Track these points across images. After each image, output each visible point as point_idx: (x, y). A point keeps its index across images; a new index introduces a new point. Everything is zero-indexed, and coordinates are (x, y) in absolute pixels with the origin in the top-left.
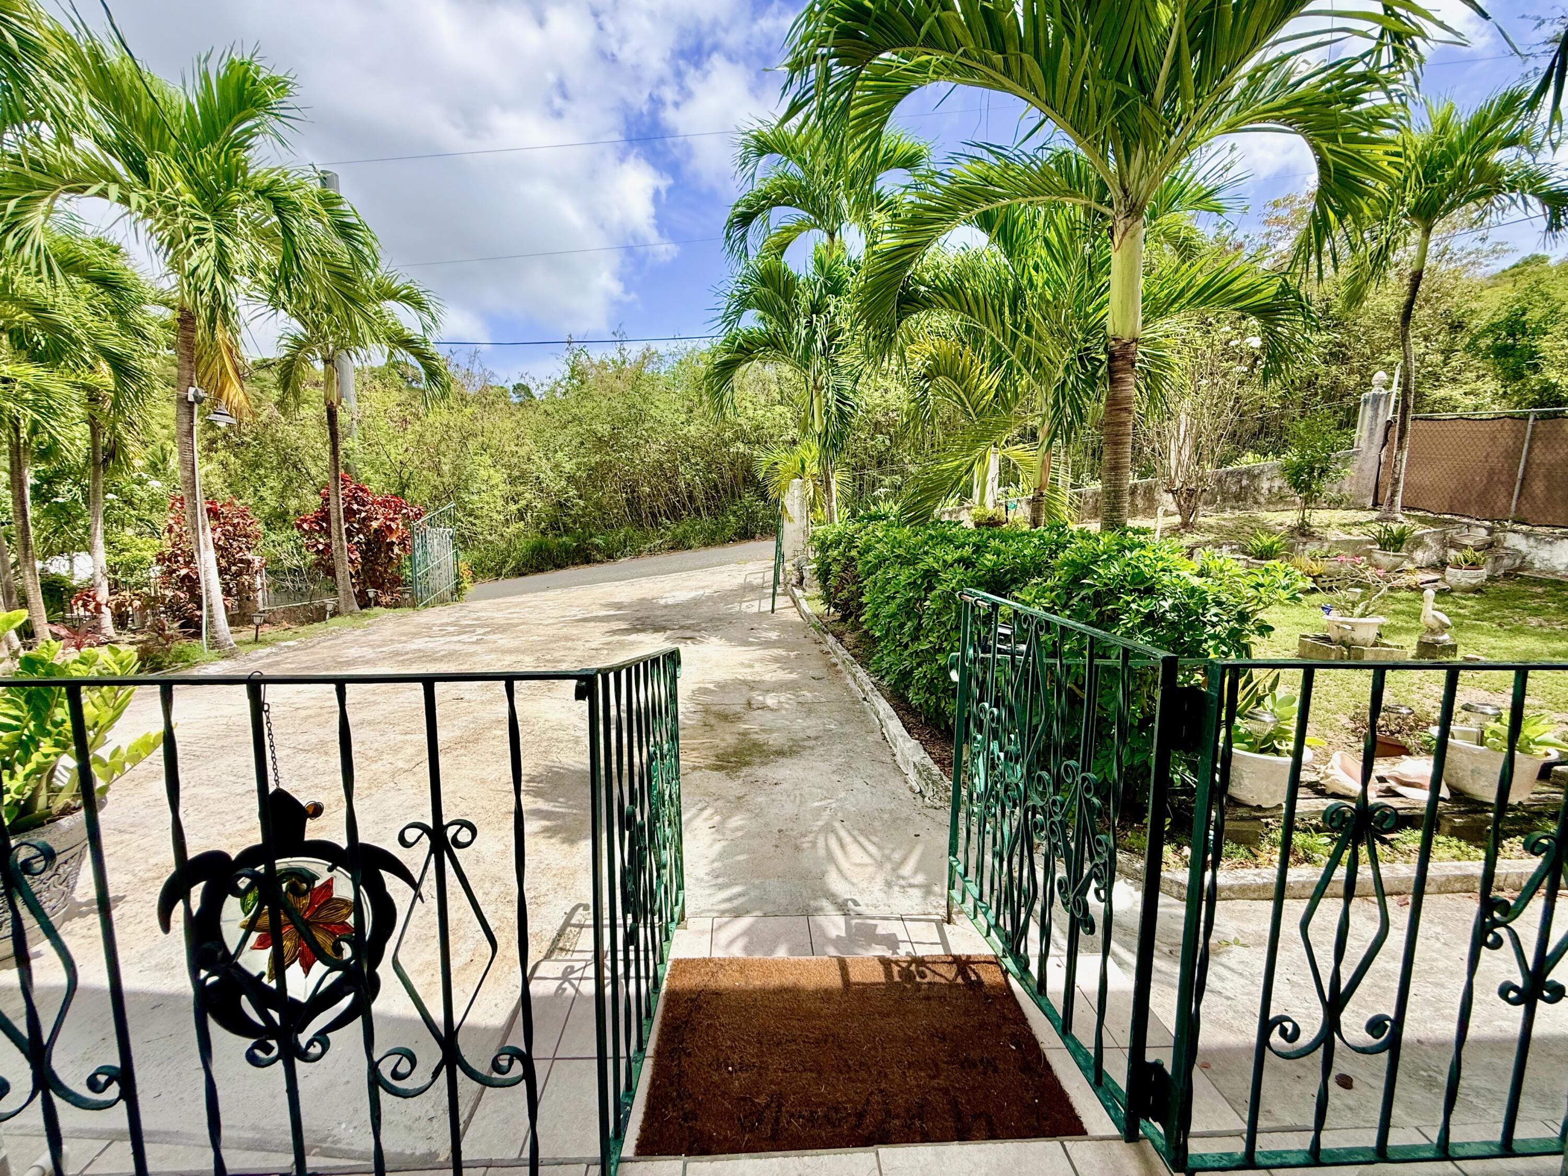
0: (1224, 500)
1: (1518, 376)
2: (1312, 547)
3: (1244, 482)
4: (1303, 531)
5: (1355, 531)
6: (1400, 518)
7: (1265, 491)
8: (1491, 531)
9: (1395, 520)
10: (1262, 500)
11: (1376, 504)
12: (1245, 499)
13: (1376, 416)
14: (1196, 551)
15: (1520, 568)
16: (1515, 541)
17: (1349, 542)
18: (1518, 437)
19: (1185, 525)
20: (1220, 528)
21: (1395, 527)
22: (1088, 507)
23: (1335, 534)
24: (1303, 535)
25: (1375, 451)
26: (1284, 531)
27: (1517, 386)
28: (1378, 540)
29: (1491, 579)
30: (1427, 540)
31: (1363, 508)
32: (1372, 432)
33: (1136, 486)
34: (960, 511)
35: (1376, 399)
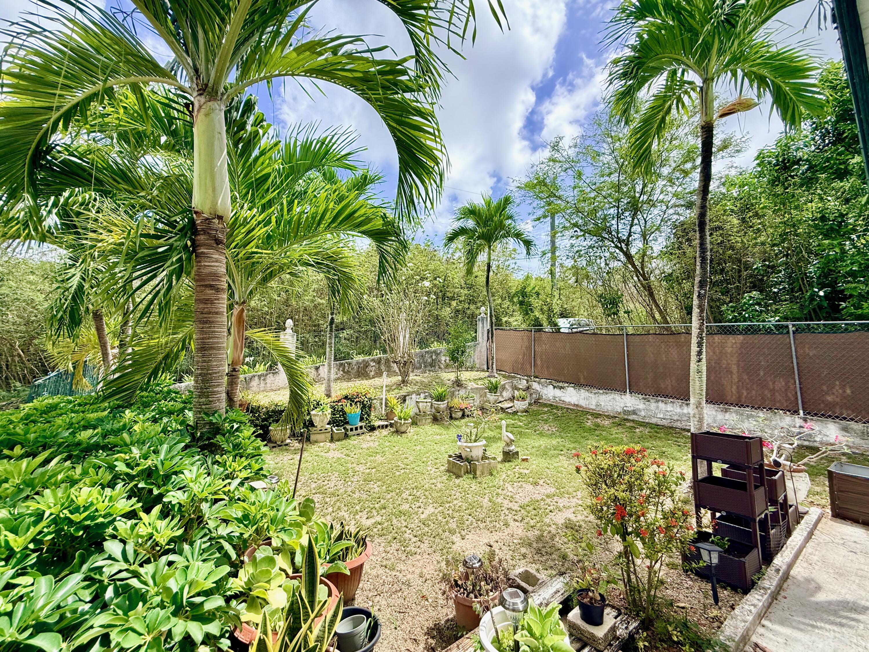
0: (425, 367)
1: (527, 314)
2: (462, 393)
3: (434, 357)
4: (458, 383)
5: (480, 382)
6: (496, 375)
7: (443, 362)
8: (527, 381)
9: (494, 377)
10: (442, 366)
11: (488, 368)
12: (435, 366)
13: (483, 327)
14: (407, 398)
15: (539, 399)
16: (535, 386)
17: (477, 388)
18: (529, 338)
19: (403, 381)
20: (422, 382)
21: (493, 380)
22: (354, 371)
23: (471, 385)
24: (458, 386)
25: (485, 342)
26: (450, 383)
27: (527, 317)
28: (487, 388)
29: (530, 404)
30: (507, 386)
31: (483, 371)
32: (483, 335)
33: (380, 358)
34: (267, 375)
35: (483, 319)
